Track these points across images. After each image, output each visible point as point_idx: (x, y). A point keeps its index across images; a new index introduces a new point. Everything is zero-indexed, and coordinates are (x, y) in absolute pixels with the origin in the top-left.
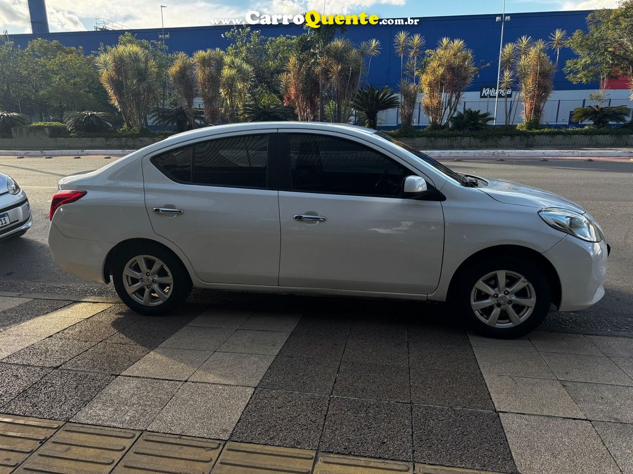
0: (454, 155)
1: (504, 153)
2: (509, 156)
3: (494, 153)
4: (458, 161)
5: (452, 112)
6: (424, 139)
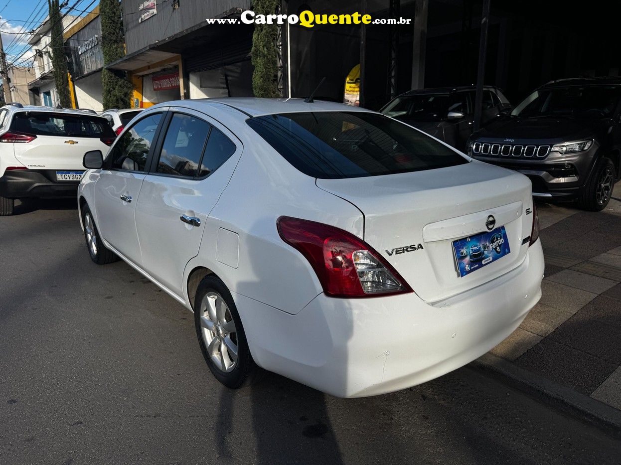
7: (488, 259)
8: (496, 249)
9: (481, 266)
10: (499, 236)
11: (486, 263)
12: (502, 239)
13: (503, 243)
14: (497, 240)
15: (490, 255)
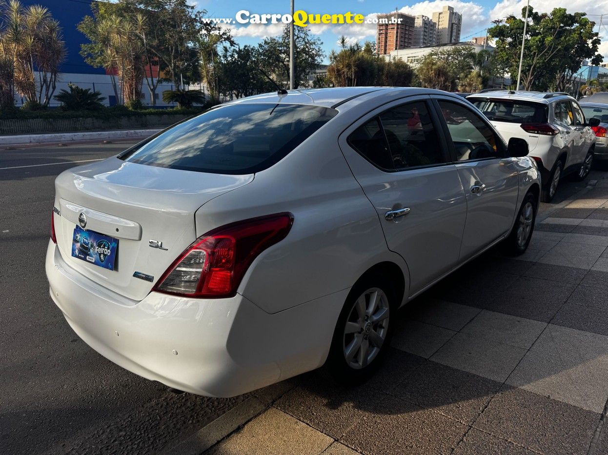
0: (88, 137)
1: (136, 133)
2: (141, 136)
3: (127, 133)
4: (109, 143)
5: (51, 90)
6: (40, 120)
7: (92, 258)
8: (100, 254)
9: (85, 259)
10: (107, 245)
11: (89, 260)
12: (109, 251)
13: (109, 254)
14: (104, 247)
15: (94, 256)
